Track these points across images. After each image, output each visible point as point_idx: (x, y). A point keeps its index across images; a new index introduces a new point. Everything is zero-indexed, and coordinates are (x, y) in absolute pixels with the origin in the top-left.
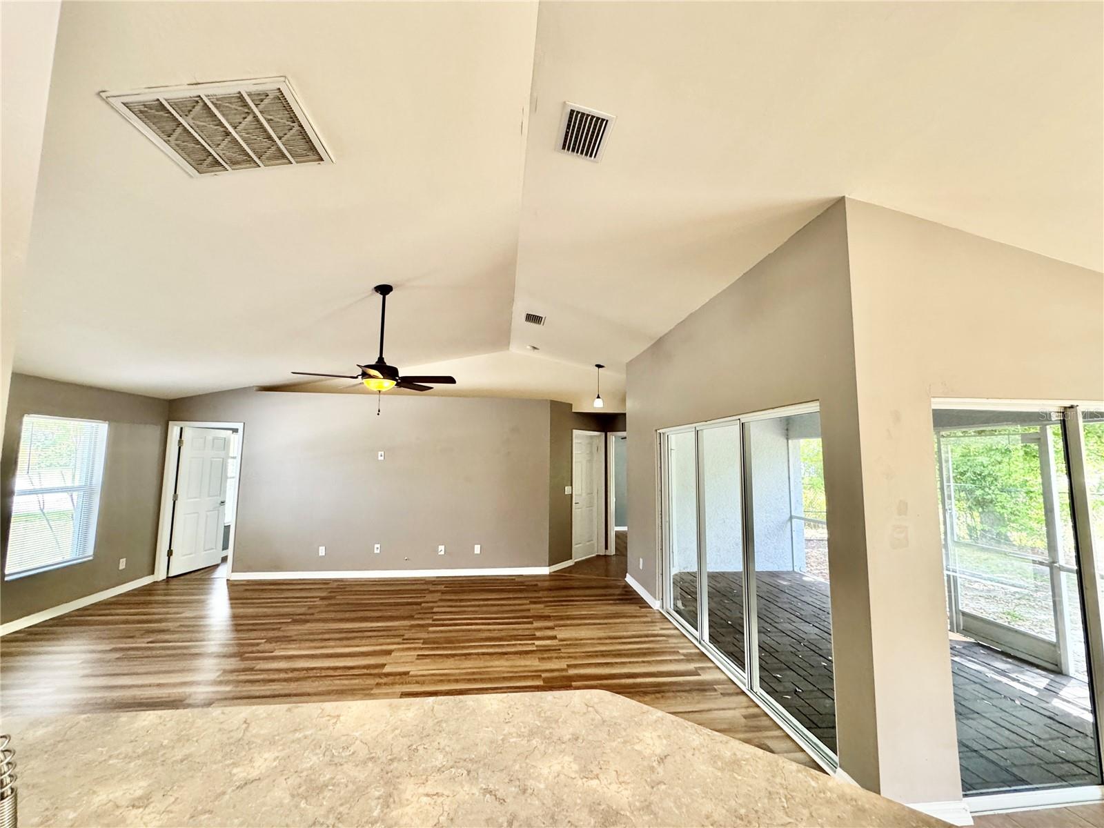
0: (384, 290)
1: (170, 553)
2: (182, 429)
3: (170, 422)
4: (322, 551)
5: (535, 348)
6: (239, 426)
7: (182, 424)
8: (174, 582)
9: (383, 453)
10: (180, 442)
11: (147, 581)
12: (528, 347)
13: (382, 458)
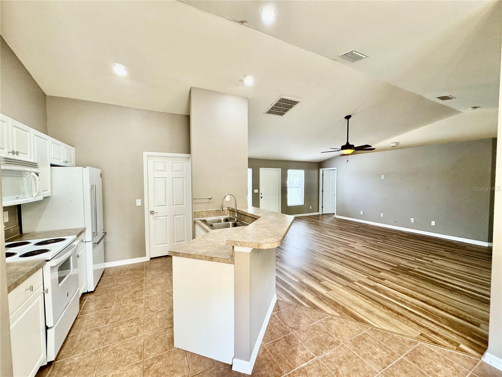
0: (348, 117)
1: (322, 207)
2: (323, 171)
3: (320, 169)
4: (362, 213)
5: (475, 108)
6: (335, 168)
7: (323, 169)
8: (324, 215)
9: (383, 176)
10: (323, 175)
11: (317, 214)
12: (469, 108)
13: (383, 178)
